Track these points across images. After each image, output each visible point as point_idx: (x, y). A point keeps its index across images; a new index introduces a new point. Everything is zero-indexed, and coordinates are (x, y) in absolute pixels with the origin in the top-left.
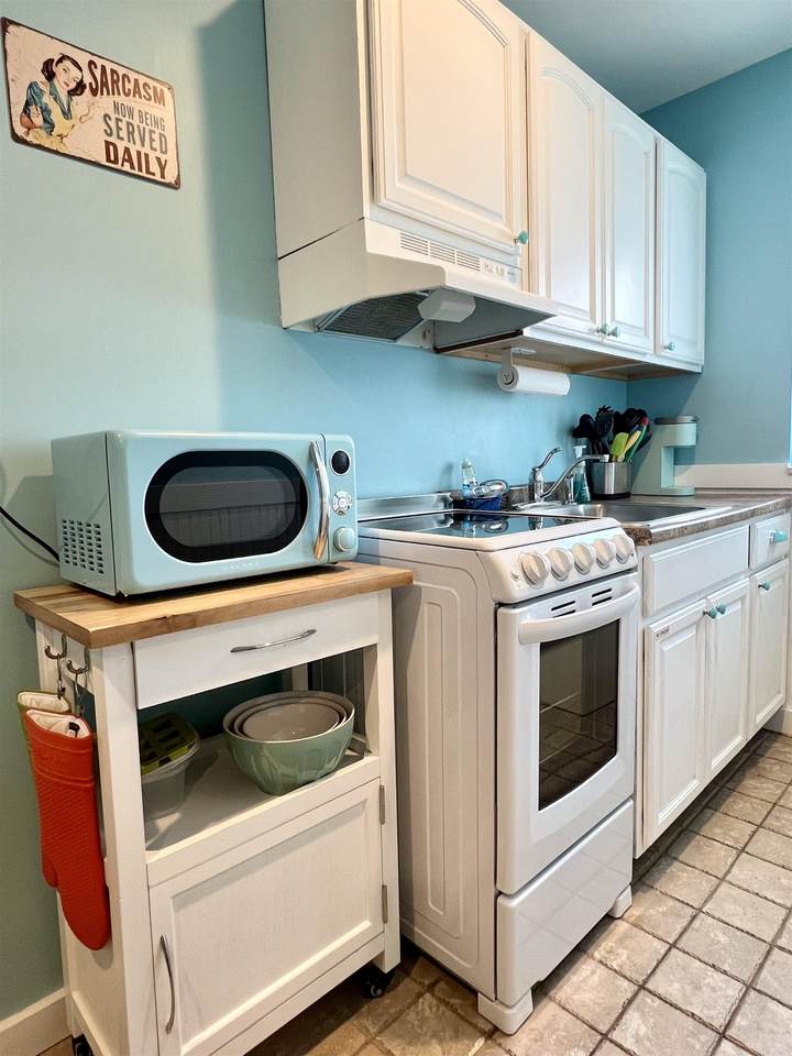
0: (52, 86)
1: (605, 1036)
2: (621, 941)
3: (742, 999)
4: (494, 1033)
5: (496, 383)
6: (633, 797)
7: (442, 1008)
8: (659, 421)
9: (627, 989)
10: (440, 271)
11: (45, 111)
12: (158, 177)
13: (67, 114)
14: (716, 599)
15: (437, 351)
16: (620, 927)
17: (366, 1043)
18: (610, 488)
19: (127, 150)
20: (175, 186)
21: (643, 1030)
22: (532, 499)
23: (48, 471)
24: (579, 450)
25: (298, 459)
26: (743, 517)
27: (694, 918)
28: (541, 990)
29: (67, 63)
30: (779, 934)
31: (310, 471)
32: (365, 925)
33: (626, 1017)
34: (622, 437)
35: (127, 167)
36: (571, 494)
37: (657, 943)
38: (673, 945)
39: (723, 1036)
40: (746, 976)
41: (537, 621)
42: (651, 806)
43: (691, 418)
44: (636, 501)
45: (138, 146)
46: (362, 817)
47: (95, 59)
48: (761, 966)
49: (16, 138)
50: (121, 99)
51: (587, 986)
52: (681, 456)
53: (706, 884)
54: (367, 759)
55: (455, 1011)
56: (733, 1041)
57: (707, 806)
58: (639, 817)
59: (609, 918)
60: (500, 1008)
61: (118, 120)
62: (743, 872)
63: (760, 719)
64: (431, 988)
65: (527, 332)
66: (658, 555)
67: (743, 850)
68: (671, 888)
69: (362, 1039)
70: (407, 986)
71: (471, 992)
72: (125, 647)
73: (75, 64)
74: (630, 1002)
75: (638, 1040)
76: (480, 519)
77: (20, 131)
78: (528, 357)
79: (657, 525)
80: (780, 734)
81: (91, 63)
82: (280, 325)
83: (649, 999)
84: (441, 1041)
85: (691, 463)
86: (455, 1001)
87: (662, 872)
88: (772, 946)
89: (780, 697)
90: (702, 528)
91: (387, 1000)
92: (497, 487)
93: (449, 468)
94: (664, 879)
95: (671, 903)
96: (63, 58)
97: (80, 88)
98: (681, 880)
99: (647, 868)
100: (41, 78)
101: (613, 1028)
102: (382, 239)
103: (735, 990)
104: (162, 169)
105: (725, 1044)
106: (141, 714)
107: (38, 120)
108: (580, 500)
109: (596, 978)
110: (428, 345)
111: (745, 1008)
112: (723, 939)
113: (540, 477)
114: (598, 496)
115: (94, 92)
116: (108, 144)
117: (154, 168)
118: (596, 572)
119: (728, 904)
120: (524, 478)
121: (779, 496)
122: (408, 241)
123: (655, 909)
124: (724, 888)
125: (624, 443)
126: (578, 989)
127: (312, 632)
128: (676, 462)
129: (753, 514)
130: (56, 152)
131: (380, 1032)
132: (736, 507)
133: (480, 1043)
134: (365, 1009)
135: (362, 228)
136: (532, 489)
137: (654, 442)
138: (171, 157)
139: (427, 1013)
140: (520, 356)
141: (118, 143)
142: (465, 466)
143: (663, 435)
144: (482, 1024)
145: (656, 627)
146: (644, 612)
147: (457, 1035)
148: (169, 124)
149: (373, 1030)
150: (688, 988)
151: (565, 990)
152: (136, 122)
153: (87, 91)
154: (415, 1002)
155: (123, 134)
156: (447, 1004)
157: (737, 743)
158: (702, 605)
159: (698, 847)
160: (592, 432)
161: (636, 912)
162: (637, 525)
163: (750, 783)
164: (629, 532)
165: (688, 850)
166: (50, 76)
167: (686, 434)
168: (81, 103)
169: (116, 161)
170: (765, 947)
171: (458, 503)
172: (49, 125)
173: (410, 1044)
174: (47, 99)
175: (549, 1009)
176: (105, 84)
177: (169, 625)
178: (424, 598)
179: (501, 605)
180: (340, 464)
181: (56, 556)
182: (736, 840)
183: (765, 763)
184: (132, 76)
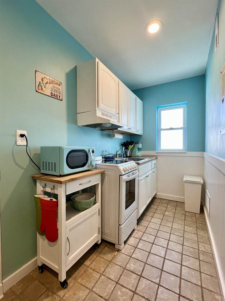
0: (43, 82)
1: (136, 247)
2: (136, 233)
3: (155, 238)
4: (119, 250)
5: (111, 136)
6: (137, 208)
7: (109, 249)
8: (136, 143)
9: (138, 240)
10: (109, 120)
11: (41, 87)
12: (59, 99)
13: (45, 87)
14: (147, 174)
15: (101, 130)
16: (136, 231)
17: (97, 257)
18: (128, 155)
19: (54, 94)
20: (62, 100)
21: (142, 245)
22: (116, 157)
23: (39, 152)
24: (124, 148)
25: (87, 151)
26: (151, 160)
27: (147, 228)
28: (125, 242)
29: (45, 78)
30: (159, 228)
31: (89, 153)
32: (96, 235)
33: (139, 244)
34: (130, 146)
35: (54, 97)
36: (122, 156)
37: (142, 233)
38: (144, 232)
39: (153, 244)
40: (155, 235)
41: (125, 178)
42: (139, 210)
43: (141, 143)
44: (132, 157)
45: (56, 93)
46: (96, 215)
47: (50, 78)
48: (157, 233)
49: (36, 91)
50: (54, 85)
51: (132, 241)
52: (139, 149)
53: (148, 223)
54: (97, 204)
55: (111, 249)
56: (155, 244)
57: (146, 211)
58: (138, 212)
59: (134, 230)
60: (120, 246)
61: (53, 89)
62: (153, 220)
63: (154, 195)
64: (106, 246)
65: (118, 129)
66: (140, 167)
67: (153, 217)
68: (143, 224)
69: (96, 256)
70: (102, 247)
71: (114, 245)
72: (65, 184)
73: (47, 79)
74: (139, 242)
75: (141, 247)
76: (109, 161)
77: (37, 90)
78: (116, 132)
79: (140, 162)
80: (156, 198)
81: (49, 79)
82: (77, 125)
83: (142, 241)
84: (110, 254)
85: (141, 151)
86: (111, 247)
87: (141, 222)
88: (158, 230)
89: (156, 191)
90: (145, 162)
91: (99, 249)
92: (111, 155)
93: (103, 151)
94: (141, 223)
95: (143, 226)
96: (45, 77)
97: (47, 83)
98: (144, 223)
99: (139, 221)
100: (41, 81)
101: (137, 246)
102: (99, 114)
103: (154, 237)
104: (60, 97)
105: (154, 245)
106: (67, 196)
107: (40, 88)
108: (124, 157)
109: (133, 239)
110: (100, 129)
111: (156, 239)
112: (151, 230)
113: (118, 153)
114: (127, 157)
115: (49, 84)
116: (51, 93)
117: (58, 97)
118: (132, 170)
119: (151, 225)
120: (115, 153)
121: (155, 157)
122: (103, 114)
123: (140, 228)
124: (150, 223)
125: (131, 147)
126: (131, 242)
127: (90, 181)
128: (138, 151)
129: (152, 160)
130: (43, 94)
131: (99, 254)
132: (149, 159)
133: (116, 252)
134: (95, 252)
135: (96, 111)
136: (116, 155)
137: (135, 147)
138: (61, 95)
139: (106, 250)
140: (115, 131)
141: (53, 92)
142: (106, 151)
143: (137, 146)
144: (116, 250)
145: (140, 179)
146: (138, 177)
147: (112, 252)
148: (61, 89)
149: (97, 254)
150: (147, 238)
151: (129, 242)
152: (56, 89)
153: (48, 83)
154: (104, 248)
155: (54, 91)
156: (110, 248)
157: (150, 199)
158: (145, 175)
159: (146, 217)
160: (125, 145)
161: (138, 229)
162: (137, 162)
163: (152, 206)
164: (136, 163)
165: (144, 218)
166: (43, 81)
167: (140, 146)
168: (47, 85)
169: (52, 96)
170: (157, 231)
171: (105, 158)
172: (42, 89)
173: (105, 255)
174: (42, 84)
175: (127, 245)
176: (51, 82)
177: (73, 180)
178: (106, 175)
179: (120, 175)
180: (93, 152)
181: (40, 169)
182: (151, 215)
183: (154, 203)
184: (56, 81)
